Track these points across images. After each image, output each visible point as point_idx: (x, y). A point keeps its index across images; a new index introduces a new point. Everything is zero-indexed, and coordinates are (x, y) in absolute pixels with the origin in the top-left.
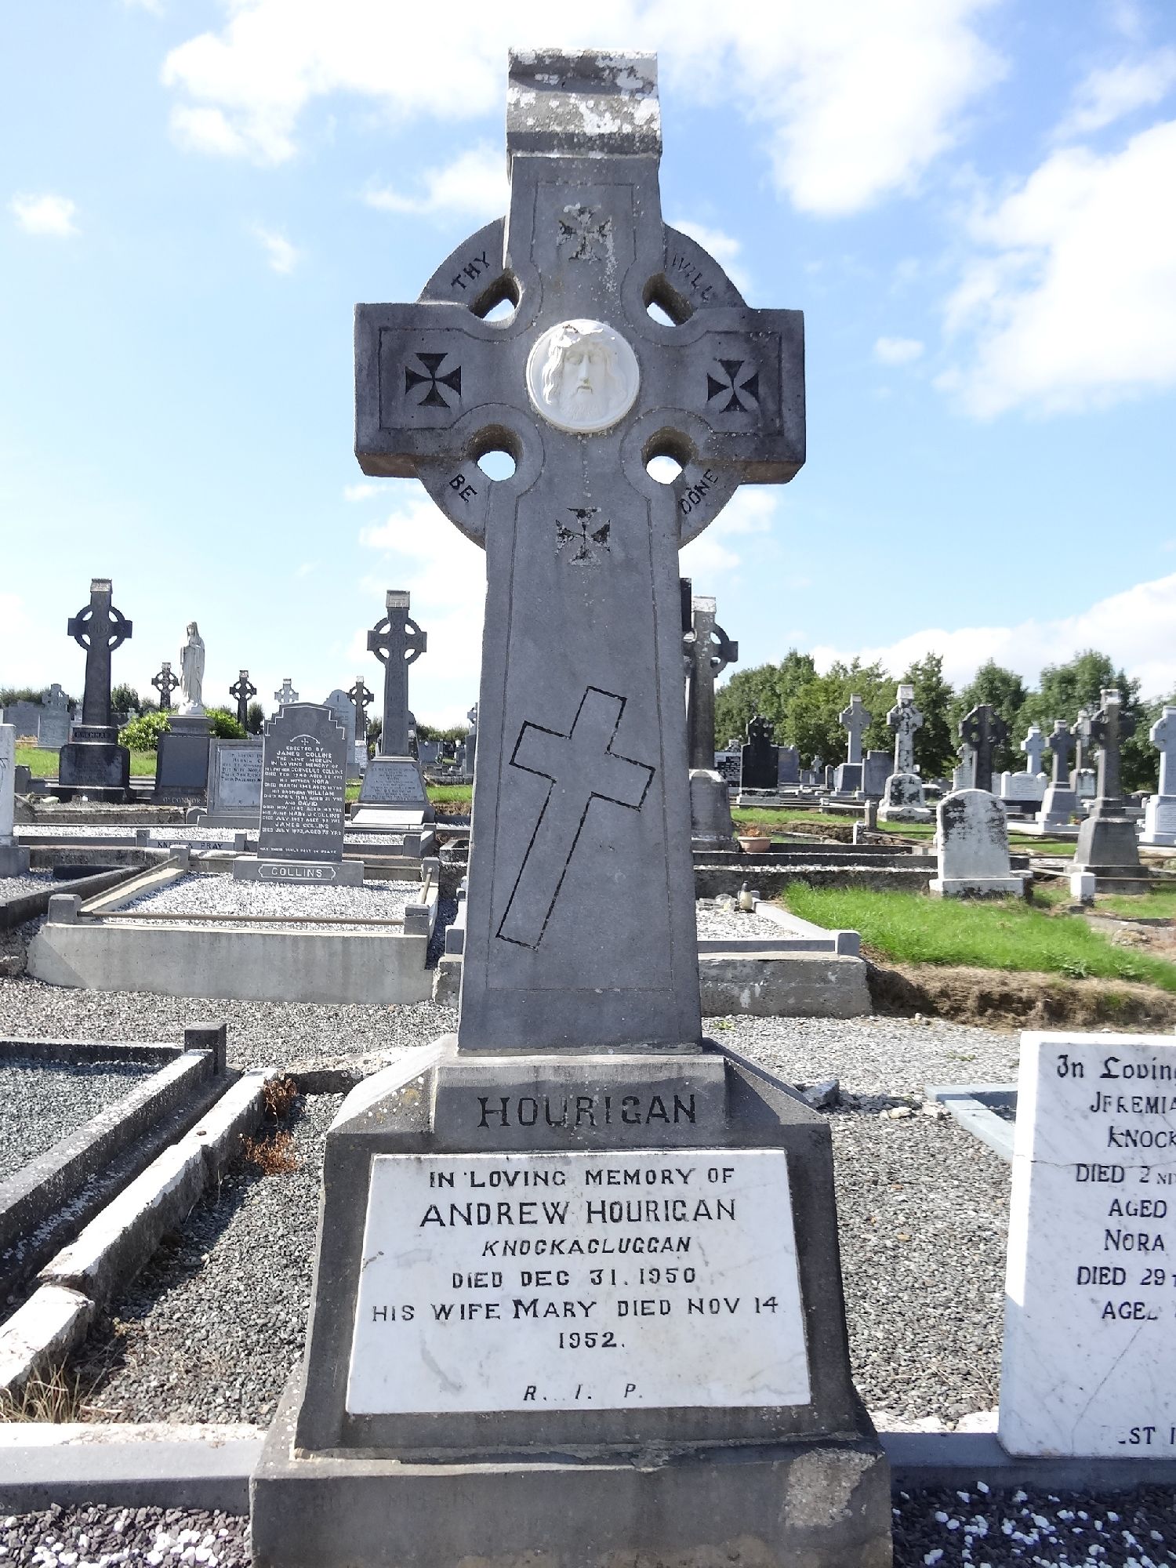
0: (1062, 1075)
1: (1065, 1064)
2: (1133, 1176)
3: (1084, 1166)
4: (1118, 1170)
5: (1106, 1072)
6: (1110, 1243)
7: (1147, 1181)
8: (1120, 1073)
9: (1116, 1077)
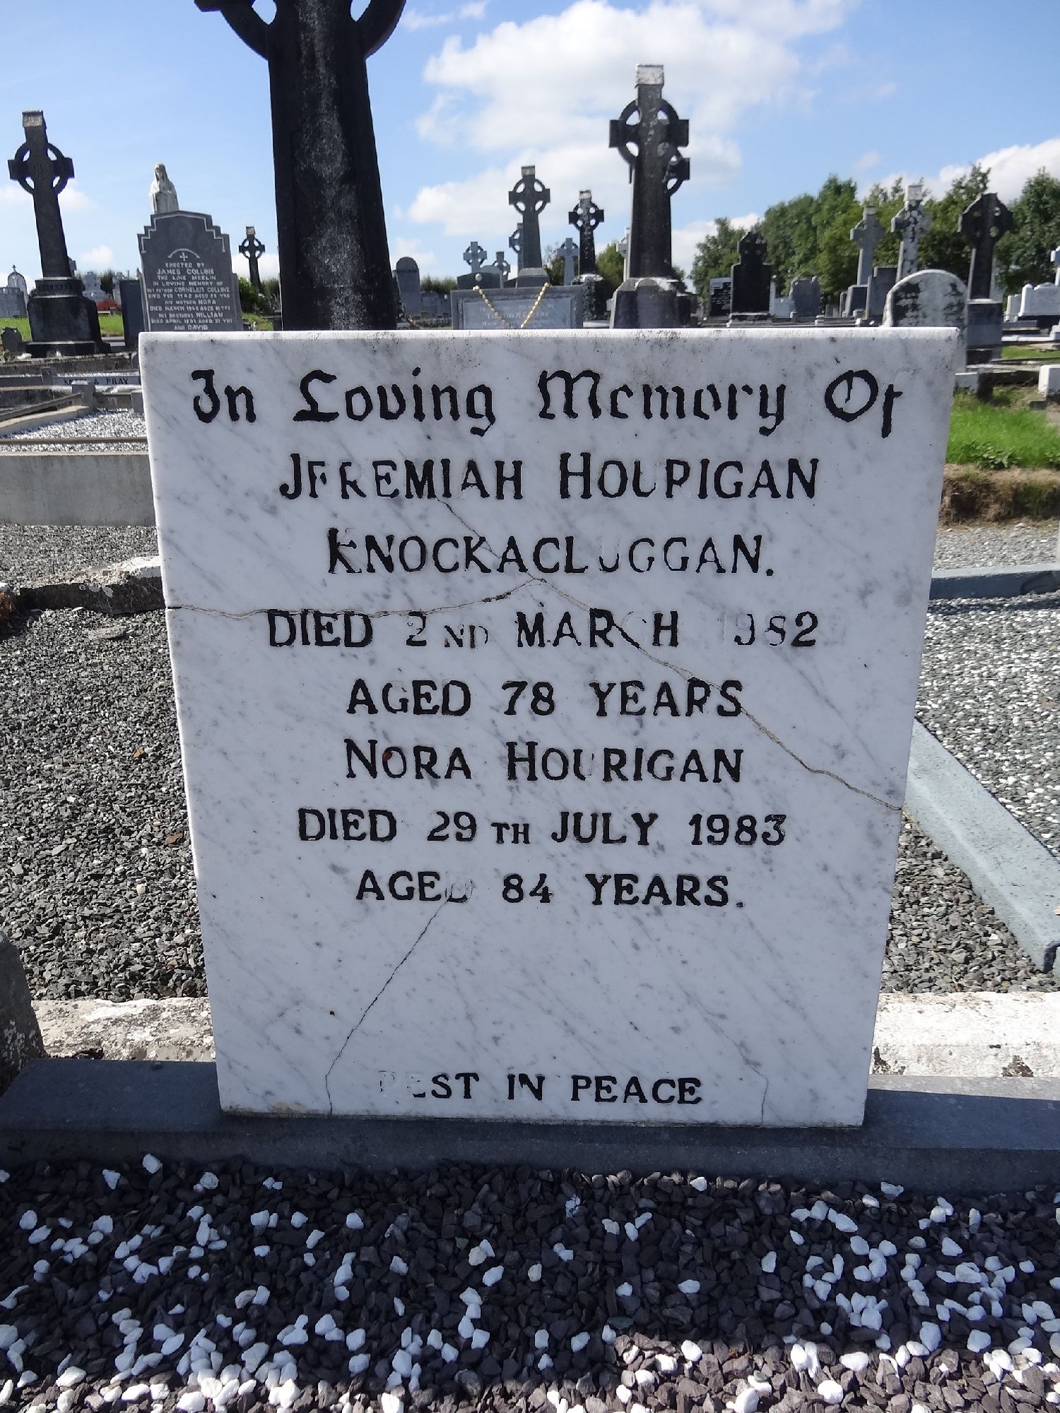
0: (206, 418)
1: (210, 390)
2: (390, 632)
3: (285, 614)
4: (357, 623)
5: (307, 407)
6: (357, 765)
7: (423, 643)
8: (341, 408)
9: (331, 417)
